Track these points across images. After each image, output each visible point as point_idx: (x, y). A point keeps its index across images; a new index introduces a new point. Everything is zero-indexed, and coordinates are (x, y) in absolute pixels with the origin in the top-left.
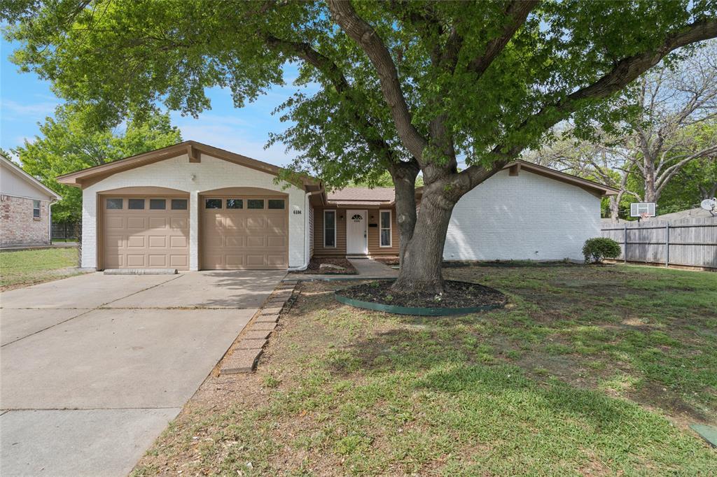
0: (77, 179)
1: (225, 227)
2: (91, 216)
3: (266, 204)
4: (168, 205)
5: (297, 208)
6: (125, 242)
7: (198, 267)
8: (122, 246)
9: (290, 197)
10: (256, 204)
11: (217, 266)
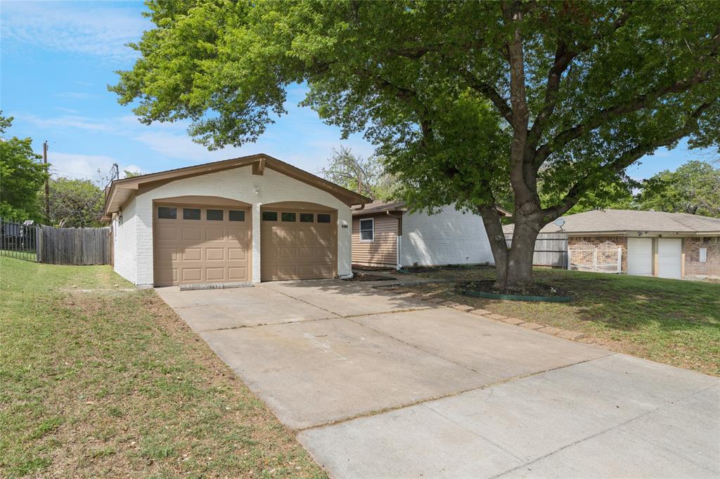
0: (139, 185)
1: (280, 238)
2: (147, 226)
3: (315, 218)
4: (226, 216)
5: (345, 223)
6: (179, 255)
7: (261, 279)
8: (177, 259)
9: (339, 212)
10: (306, 218)
11: (273, 277)
